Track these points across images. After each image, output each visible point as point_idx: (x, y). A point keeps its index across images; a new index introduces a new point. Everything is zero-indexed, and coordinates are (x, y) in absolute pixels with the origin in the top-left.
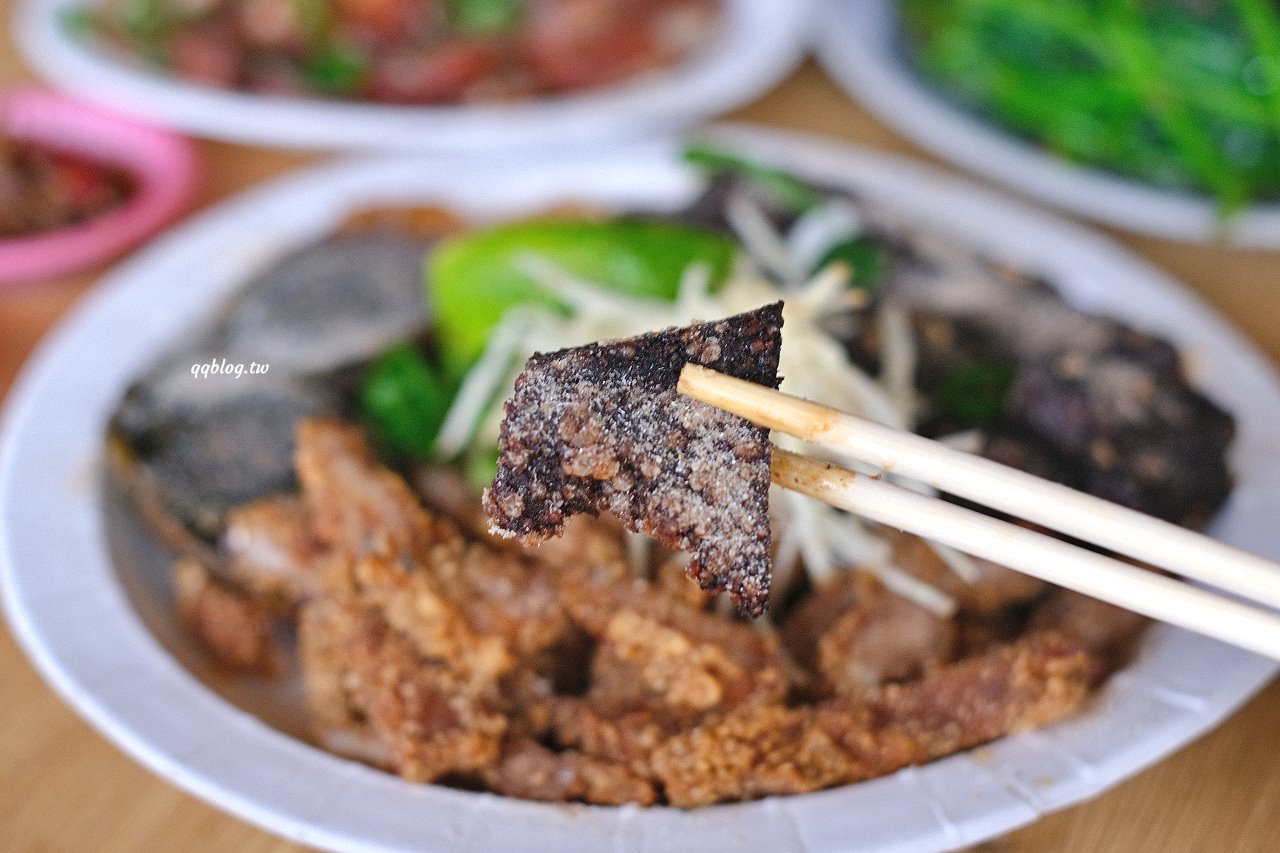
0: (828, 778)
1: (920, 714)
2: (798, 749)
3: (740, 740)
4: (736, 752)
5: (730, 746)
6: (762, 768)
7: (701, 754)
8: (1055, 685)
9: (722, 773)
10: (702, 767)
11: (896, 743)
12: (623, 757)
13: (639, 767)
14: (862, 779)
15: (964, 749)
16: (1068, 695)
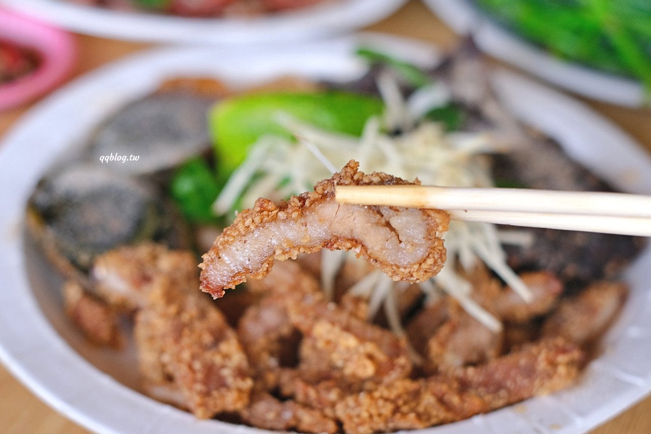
0: (434, 421)
1: (485, 384)
2: (418, 404)
3: (386, 400)
4: (384, 406)
5: (381, 402)
6: (398, 416)
7: (364, 408)
8: (562, 370)
9: (376, 419)
10: (365, 415)
11: (473, 401)
12: (319, 406)
13: (328, 411)
14: (452, 421)
15: (509, 404)
16: (569, 374)
